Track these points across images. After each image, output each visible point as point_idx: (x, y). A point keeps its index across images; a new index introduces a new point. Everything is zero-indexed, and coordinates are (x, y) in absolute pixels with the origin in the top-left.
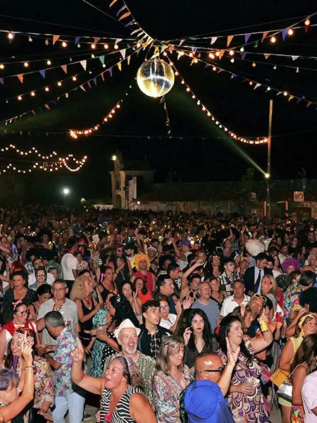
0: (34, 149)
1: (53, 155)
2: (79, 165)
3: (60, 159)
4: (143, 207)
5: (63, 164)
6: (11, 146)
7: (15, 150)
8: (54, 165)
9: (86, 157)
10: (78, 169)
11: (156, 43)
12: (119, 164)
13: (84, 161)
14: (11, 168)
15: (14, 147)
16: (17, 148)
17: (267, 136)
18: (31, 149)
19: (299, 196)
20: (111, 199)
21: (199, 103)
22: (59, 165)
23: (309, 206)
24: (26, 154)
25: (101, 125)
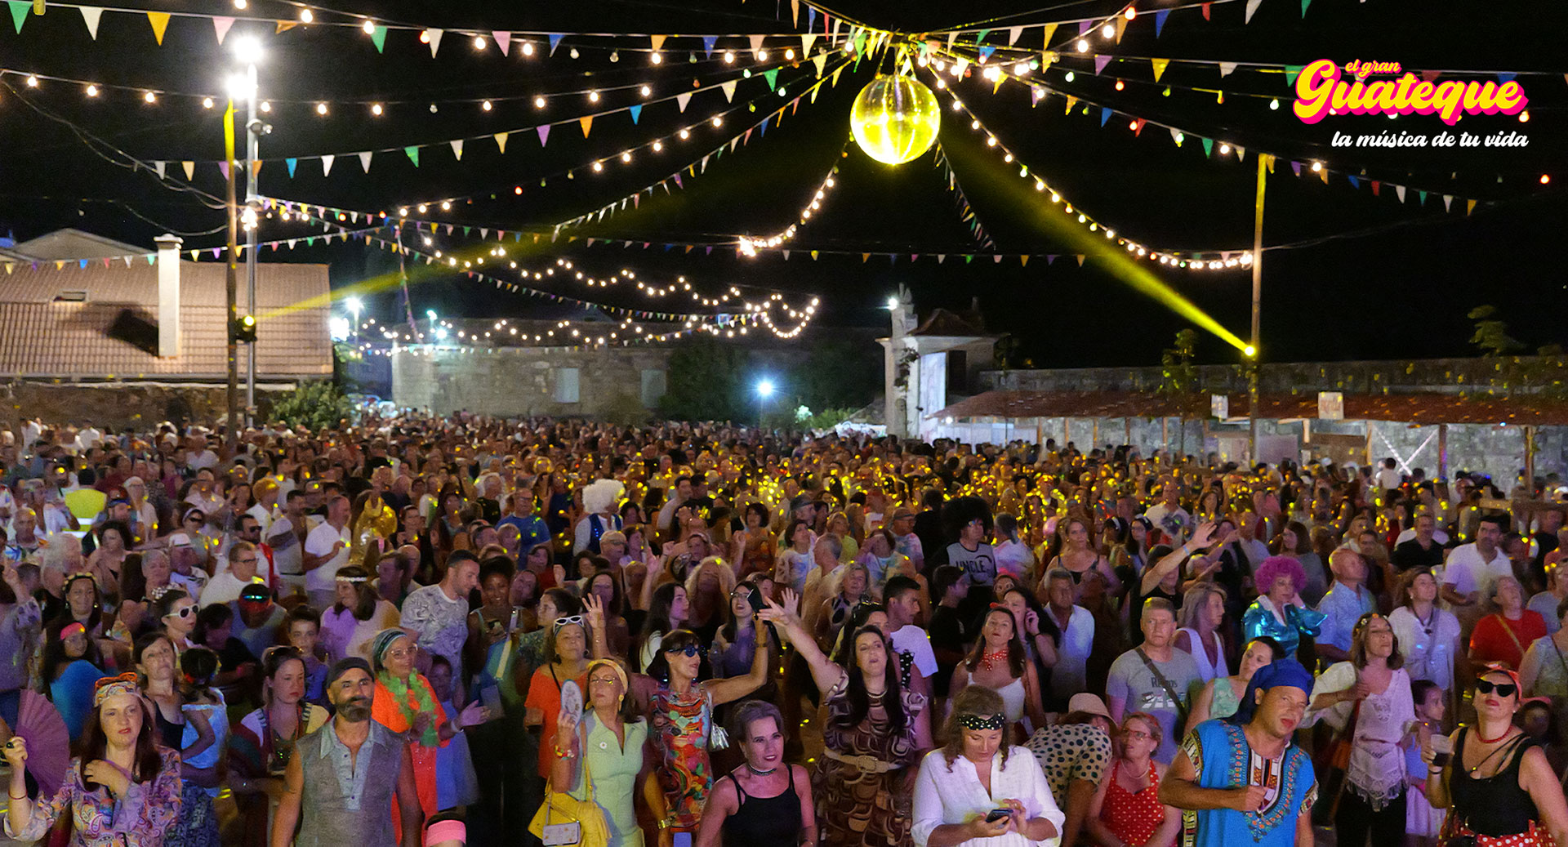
0: (681, 280)
1: (731, 296)
2: (797, 321)
3: (749, 306)
4: (957, 429)
5: (759, 319)
6: (625, 273)
7: (634, 283)
8: (738, 323)
9: (815, 302)
10: (796, 332)
11: (895, 40)
12: (903, 319)
13: (810, 310)
14: (631, 328)
15: (632, 276)
16: (639, 278)
17: (1250, 247)
18: (674, 281)
19: (1330, 404)
20: (882, 411)
21: (1024, 173)
22: (749, 321)
23: (1363, 432)
24: (662, 293)
25: (799, 227)
